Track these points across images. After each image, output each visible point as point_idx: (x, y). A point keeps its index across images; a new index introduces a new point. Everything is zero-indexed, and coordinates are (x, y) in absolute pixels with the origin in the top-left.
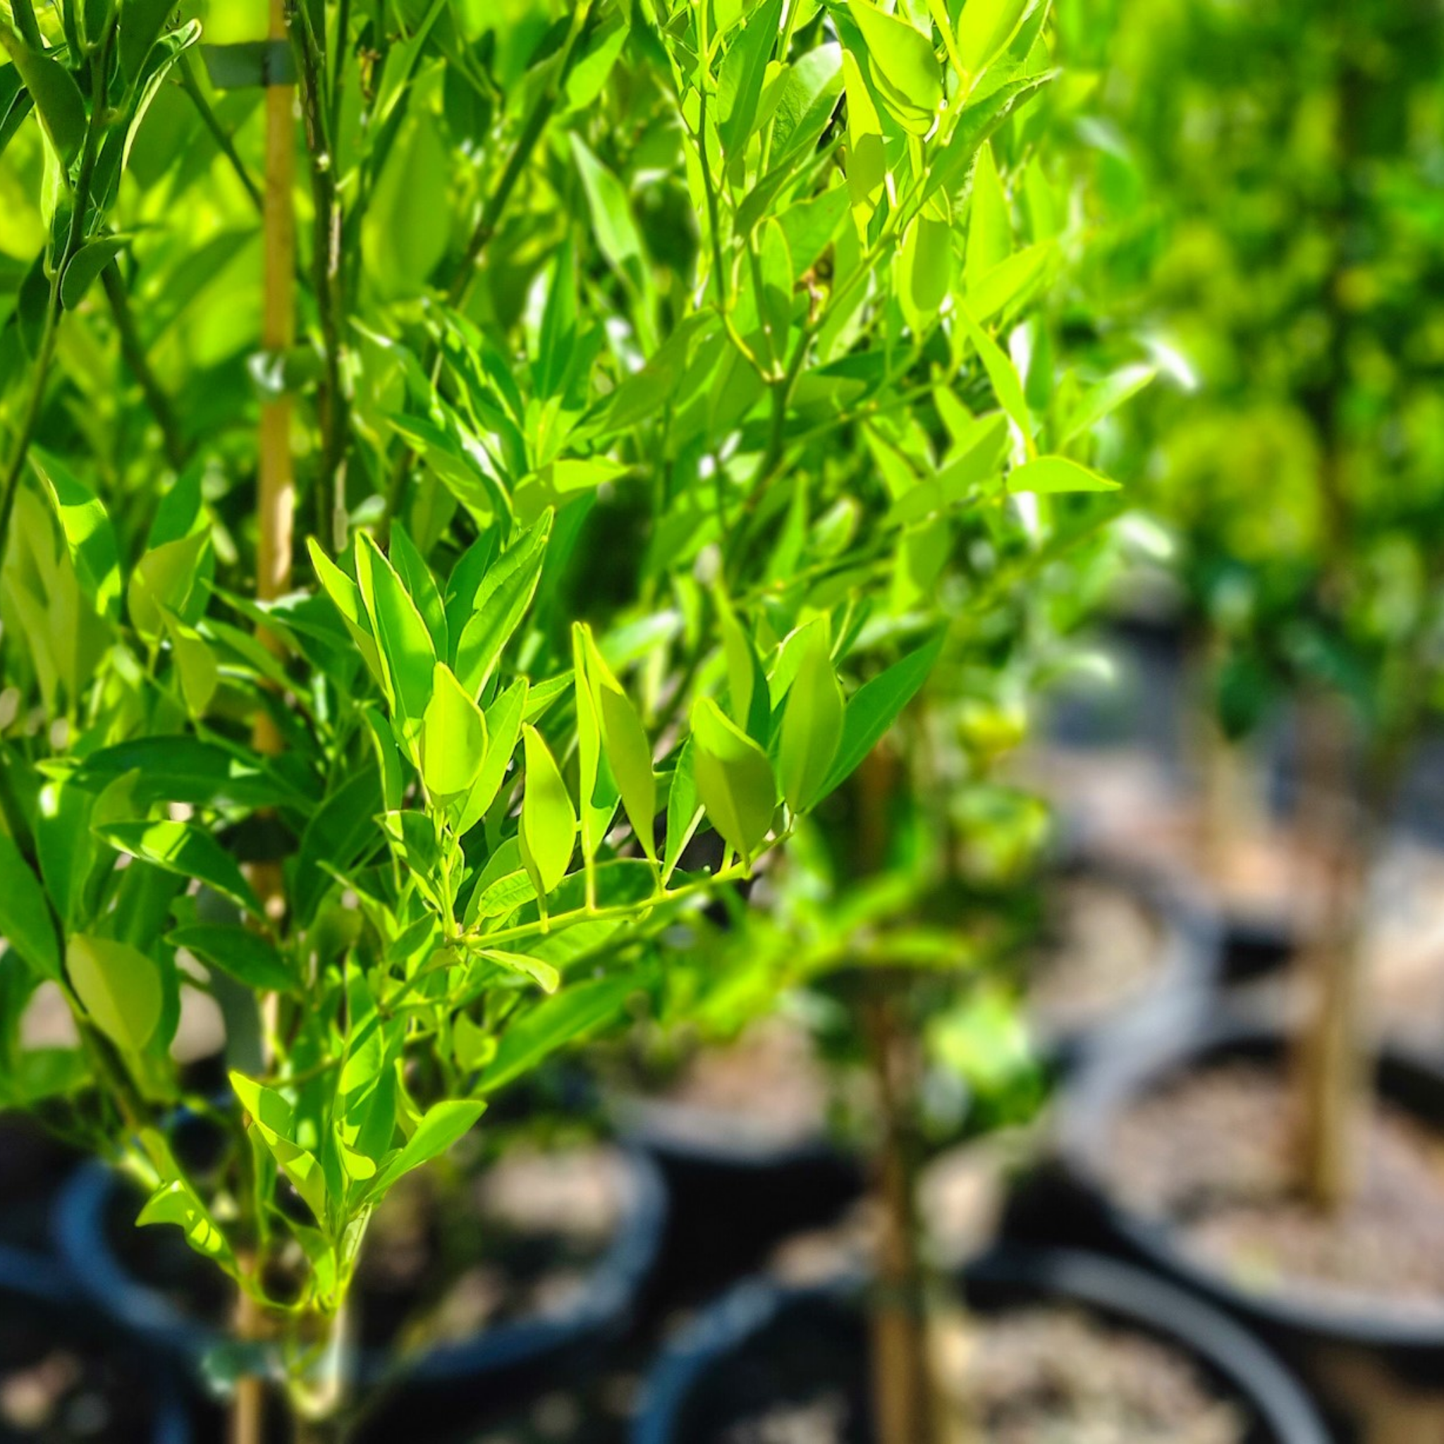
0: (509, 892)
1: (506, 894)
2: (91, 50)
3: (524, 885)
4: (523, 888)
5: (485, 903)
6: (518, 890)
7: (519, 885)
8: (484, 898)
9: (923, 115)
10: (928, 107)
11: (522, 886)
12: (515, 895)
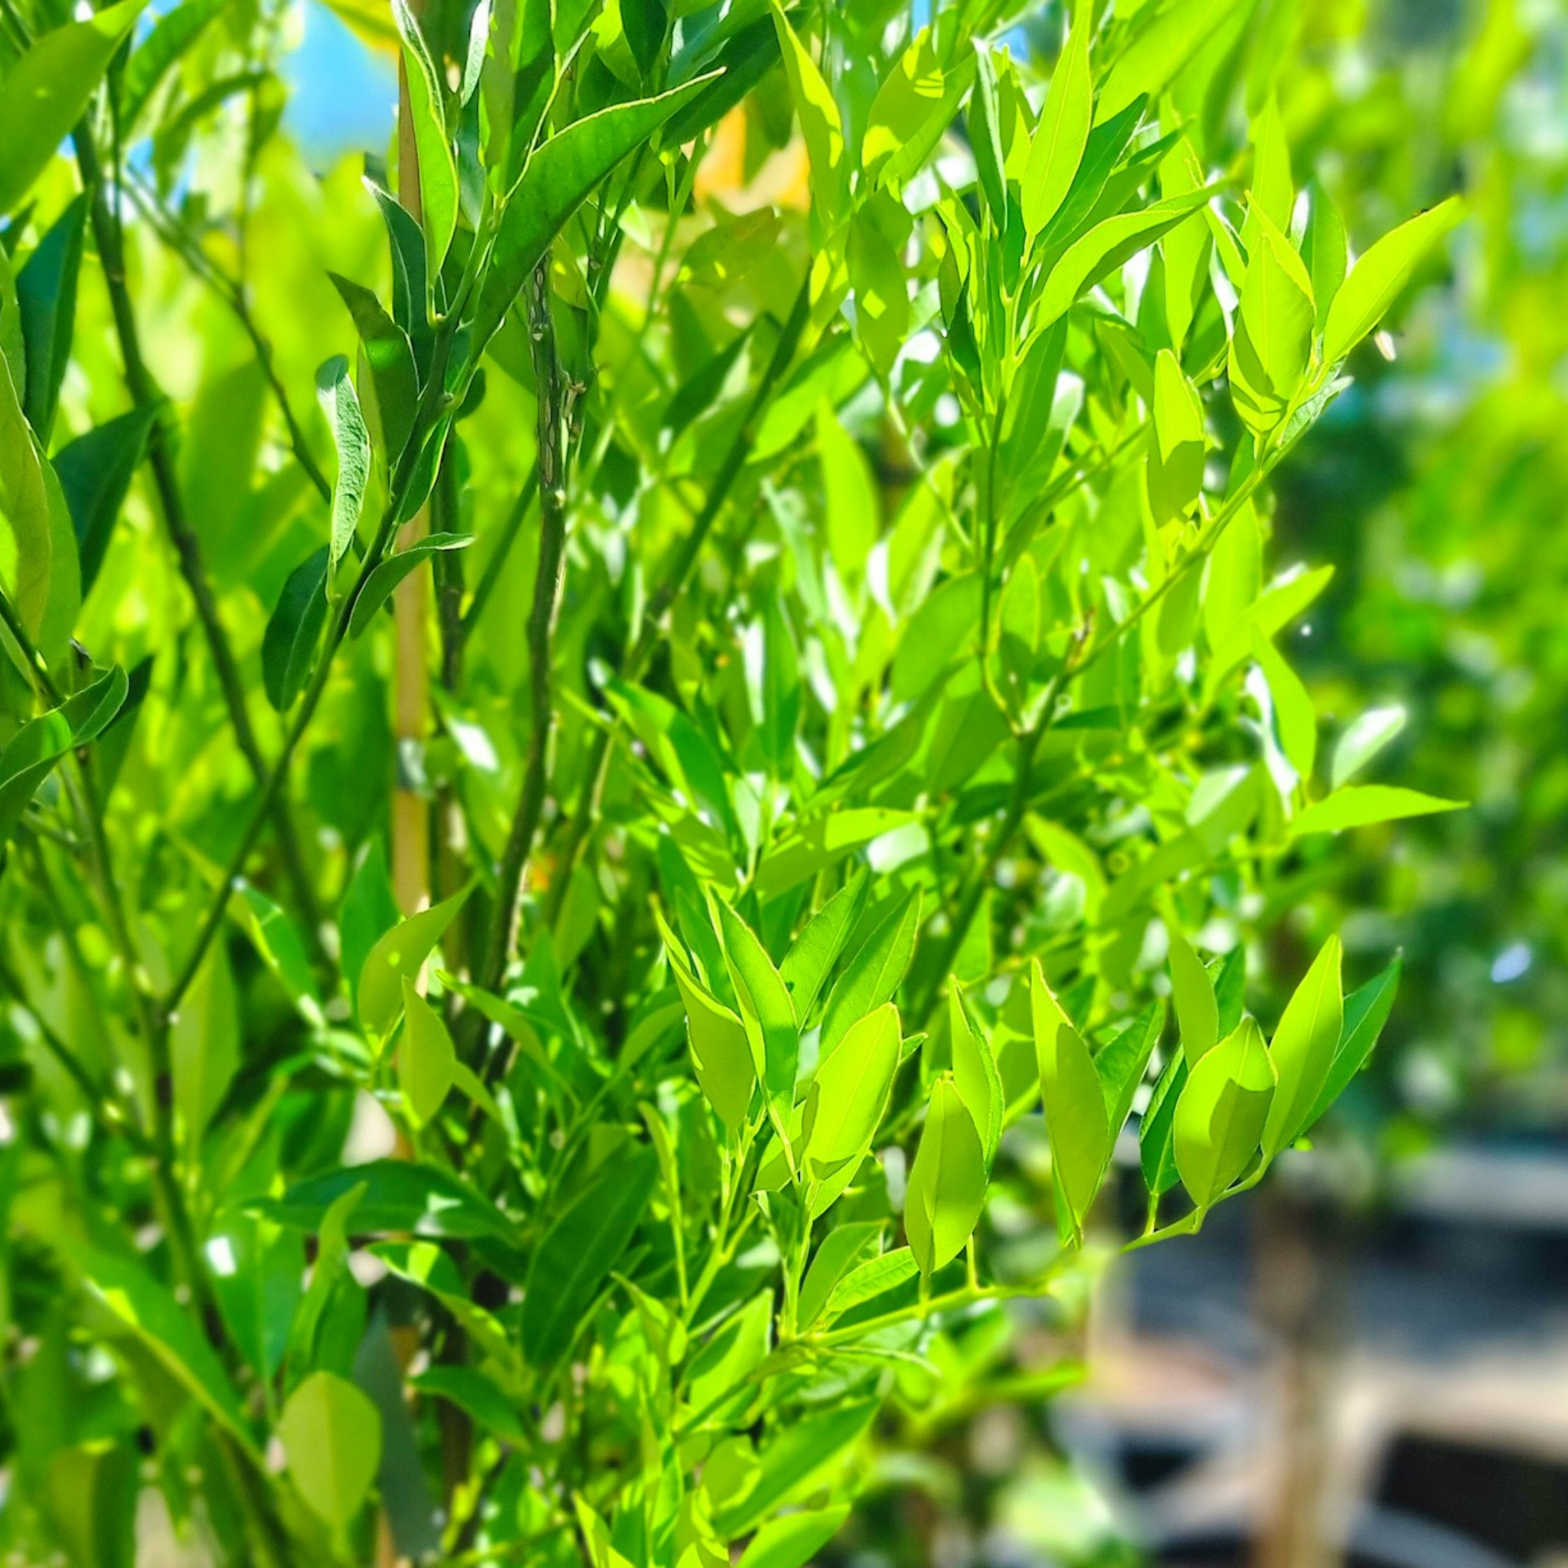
0: (869, 1279)
1: (864, 1282)
2: (439, 323)
3: (890, 1269)
4: (887, 1273)
5: (838, 1293)
6: (881, 1276)
7: (883, 1269)
8: (838, 1289)
9: (1277, 406)
10: (1284, 397)
11: (885, 1271)
12: (876, 1282)
